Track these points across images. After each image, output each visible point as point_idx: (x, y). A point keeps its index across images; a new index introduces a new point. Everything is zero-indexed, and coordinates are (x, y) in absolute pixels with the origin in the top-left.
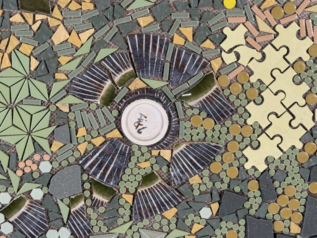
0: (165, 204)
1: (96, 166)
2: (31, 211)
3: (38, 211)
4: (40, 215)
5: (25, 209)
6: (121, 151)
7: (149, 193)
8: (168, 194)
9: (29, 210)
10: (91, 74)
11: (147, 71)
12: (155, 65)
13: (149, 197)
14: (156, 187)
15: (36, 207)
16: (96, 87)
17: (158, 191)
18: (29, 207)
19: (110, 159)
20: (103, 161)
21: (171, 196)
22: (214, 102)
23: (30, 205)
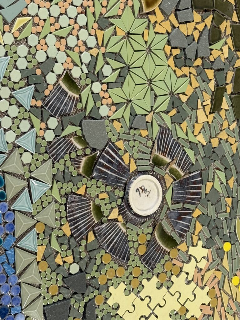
0: (76, 225)
1: (110, 158)
2: (69, 100)
3: (69, 107)
4: (65, 109)
5: (70, 94)
6: (121, 179)
7: (87, 211)
8: (84, 229)
9: (70, 98)
10: (174, 145)
11: (178, 190)
12: (182, 196)
13: (83, 211)
14: (91, 218)
15: (73, 104)
16: (165, 150)
17: (87, 220)
18: (73, 98)
19: (115, 170)
20: (113, 164)
21: (82, 231)
22: (156, 252)
23: (75, 99)
